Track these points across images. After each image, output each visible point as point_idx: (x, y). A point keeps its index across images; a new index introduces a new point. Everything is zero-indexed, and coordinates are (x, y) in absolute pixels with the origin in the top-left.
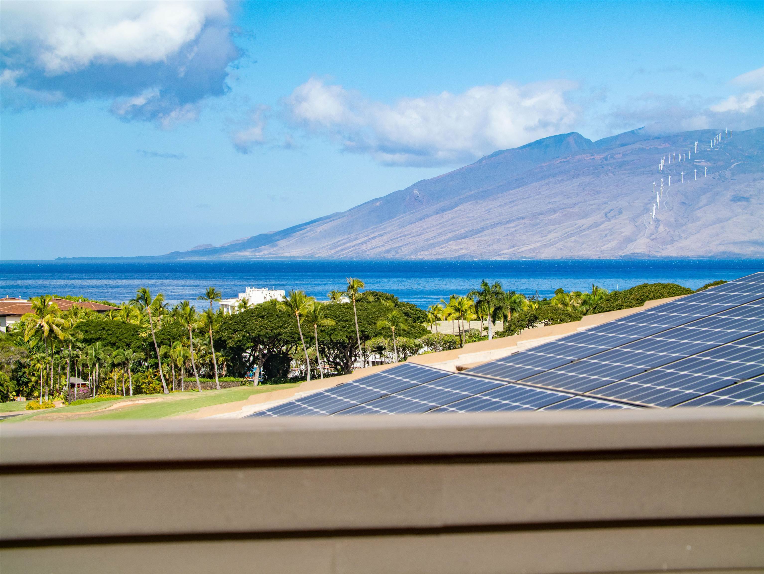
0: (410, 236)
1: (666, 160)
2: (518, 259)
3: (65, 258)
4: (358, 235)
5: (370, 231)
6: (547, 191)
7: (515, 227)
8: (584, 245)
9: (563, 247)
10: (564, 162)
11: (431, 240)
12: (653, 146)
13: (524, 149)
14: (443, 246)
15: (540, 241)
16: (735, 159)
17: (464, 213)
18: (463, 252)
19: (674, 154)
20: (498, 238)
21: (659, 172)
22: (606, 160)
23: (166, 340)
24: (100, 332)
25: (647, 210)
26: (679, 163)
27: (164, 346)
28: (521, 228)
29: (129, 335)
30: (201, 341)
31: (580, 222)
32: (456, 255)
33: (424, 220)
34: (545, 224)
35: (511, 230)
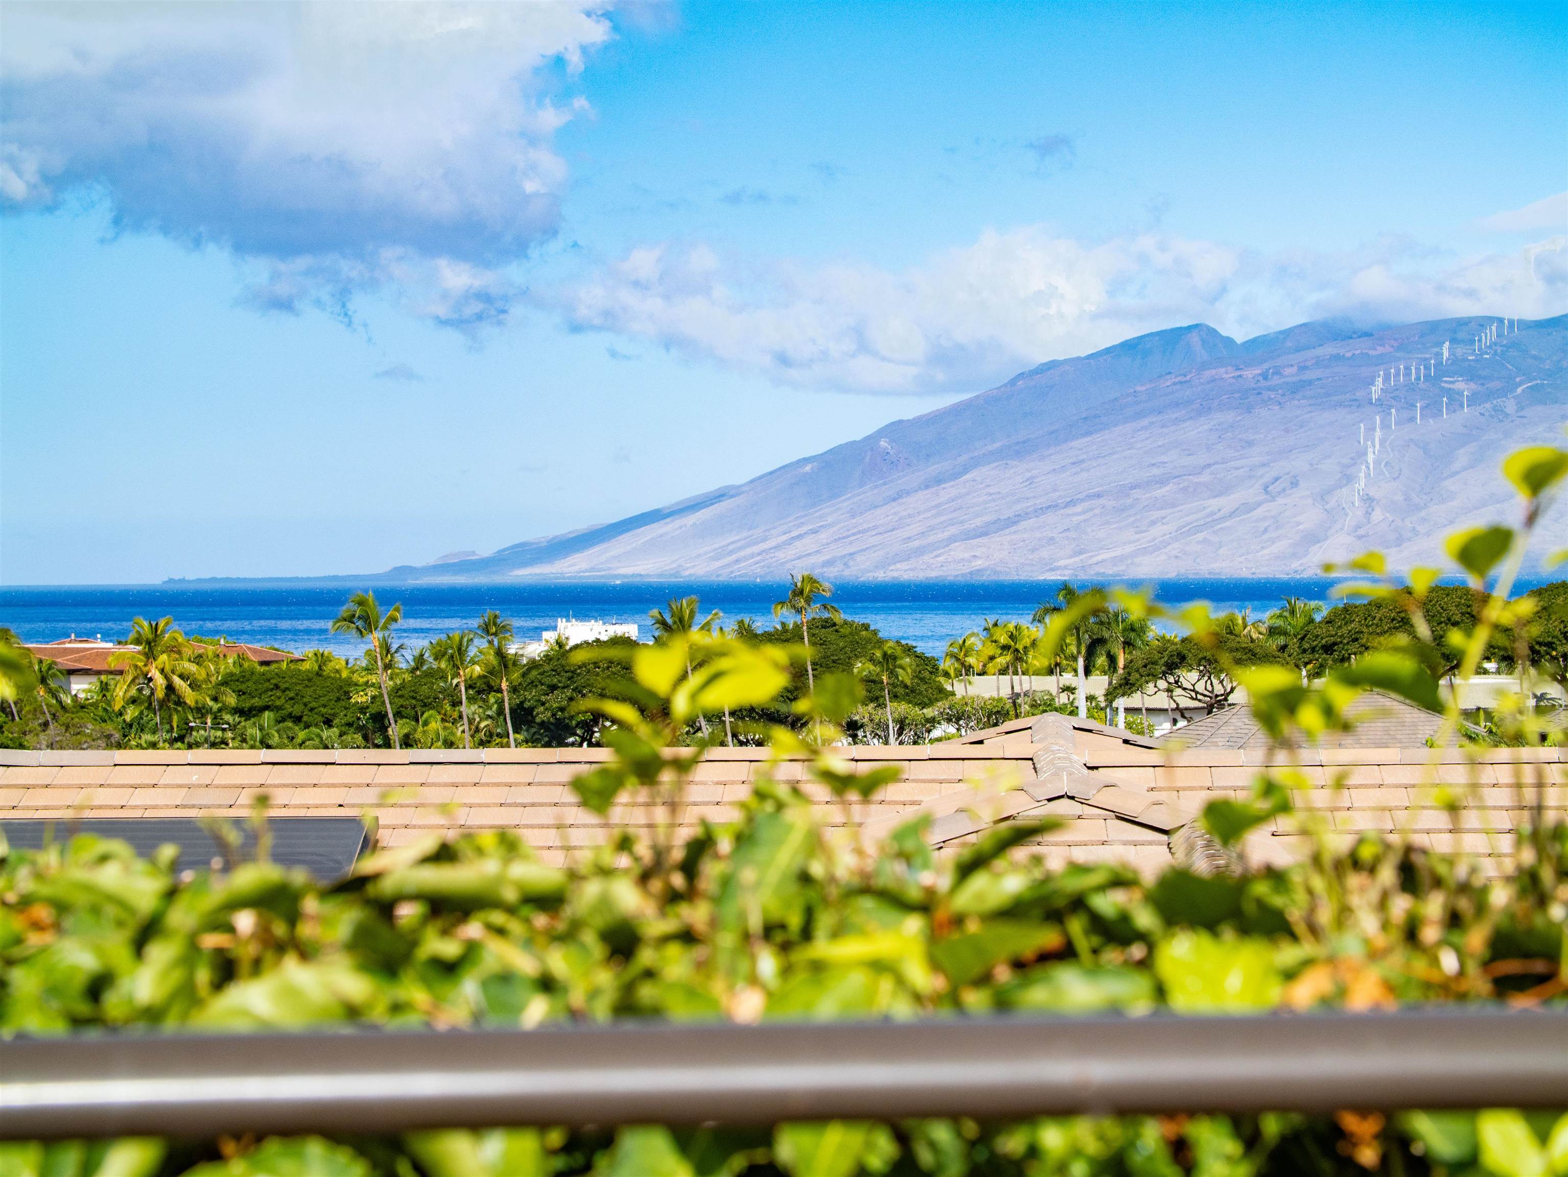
0: (874, 533)
1: (1387, 378)
2: (1091, 578)
3: (182, 581)
4: (768, 530)
5: (792, 524)
6: (1147, 442)
7: (1084, 513)
8: (1221, 550)
9: (1180, 553)
10: (1181, 382)
11: (915, 540)
12: (1359, 352)
13: (1101, 359)
14: (939, 552)
15: (1134, 542)
16: (1523, 375)
17: (982, 486)
18: (978, 564)
19: (1402, 367)
20: (1050, 535)
21: (1371, 403)
22: (1266, 378)
23: (406, 708)
24: (270, 693)
25: (1348, 479)
26: (1412, 384)
27: (404, 720)
28: (1095, 515)
29: (330, 700)
30: (481, 710)
31: (1214, 503)
32: (966, 569)
33: (900, 501)
34: (1144, 508)
35: (1076, 519)
